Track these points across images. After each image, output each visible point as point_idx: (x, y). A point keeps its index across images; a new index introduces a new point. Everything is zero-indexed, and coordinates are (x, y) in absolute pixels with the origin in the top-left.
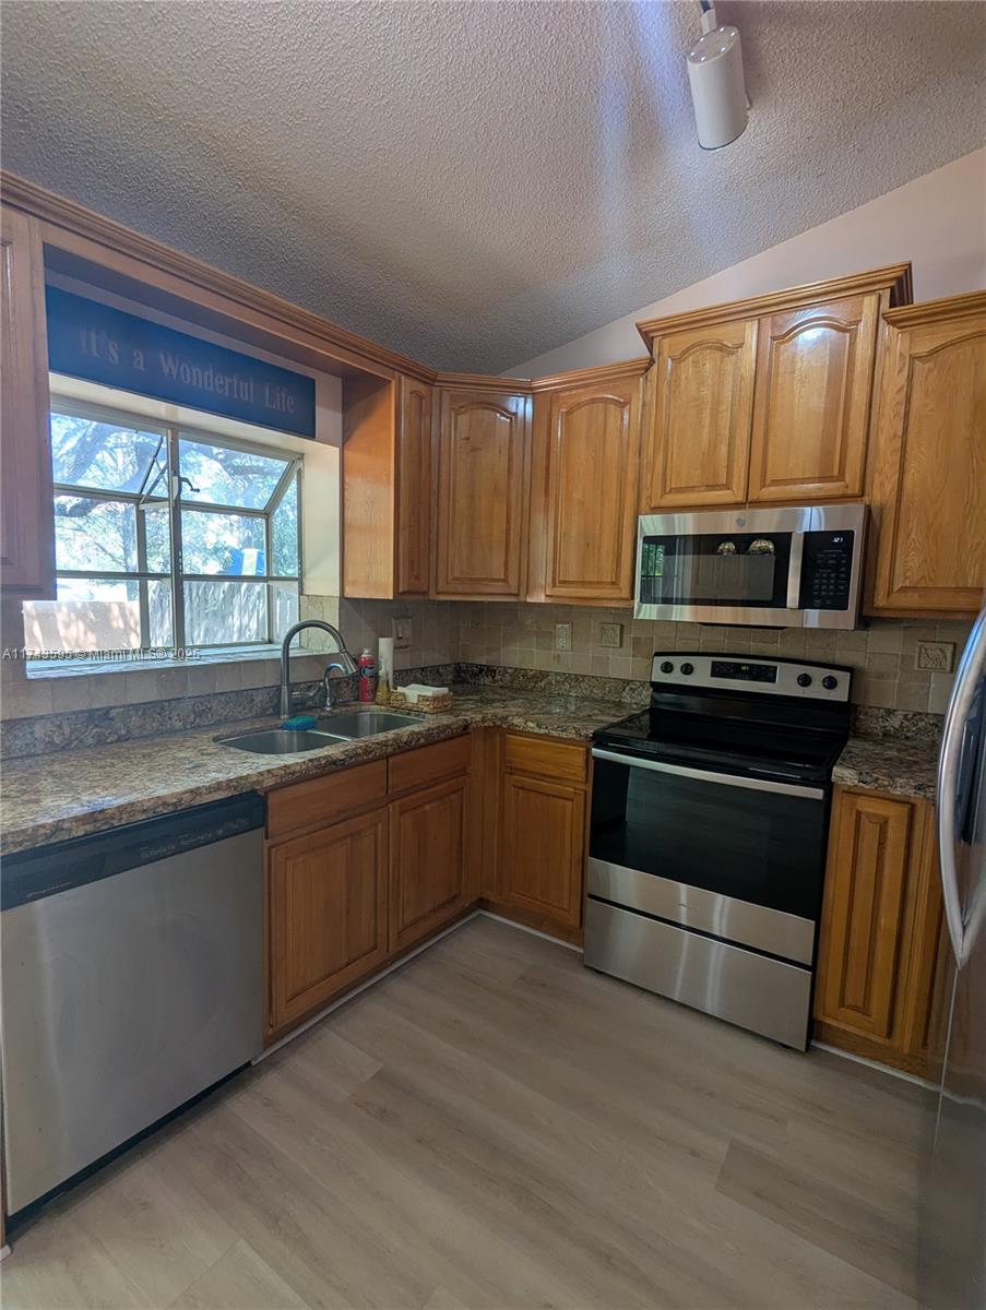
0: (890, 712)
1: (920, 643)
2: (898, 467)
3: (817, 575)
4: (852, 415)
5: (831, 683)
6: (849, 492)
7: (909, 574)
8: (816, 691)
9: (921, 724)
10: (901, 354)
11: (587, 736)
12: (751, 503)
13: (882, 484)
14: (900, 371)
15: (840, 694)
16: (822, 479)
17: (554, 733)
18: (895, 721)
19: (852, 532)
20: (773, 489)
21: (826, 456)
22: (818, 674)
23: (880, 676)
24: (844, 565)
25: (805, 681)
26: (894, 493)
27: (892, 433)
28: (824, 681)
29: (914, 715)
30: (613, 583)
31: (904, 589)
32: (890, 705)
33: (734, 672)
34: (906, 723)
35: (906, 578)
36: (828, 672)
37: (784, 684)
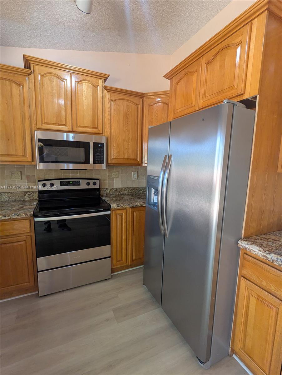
0: (107, 189)
1: (111, 172)
2: (110, 128)
3: (96, 155)
4: (99, 112)
5: (95, 184)
6: (100, 132)
7: (114, 155)
8: (91, 186)
9: (113, 191)
10: (109, 99)
11: (30, 215)
12: (73, 132)
13: (107, 131)
14: (109, 103)
15: (97, 186)
16: (93, 128)
17: (14, 217)
18: (108, 191)
19: (104, 143)
20: (80, 128)
21: (93, 121)
22: (91, 182)
23: (104, 180)
24: (102, 152)
25: (88, 184)
26: (110, 134)
27: (108, 118)
28: (93, 183)
29: (112, 189)
30: (23, 156)
31: (113, 159)
32: (107, 187)
33: (68, 184)
34: (110, 191)
35: (114, 156)
36: (94, 181)
37: (83, 185)
